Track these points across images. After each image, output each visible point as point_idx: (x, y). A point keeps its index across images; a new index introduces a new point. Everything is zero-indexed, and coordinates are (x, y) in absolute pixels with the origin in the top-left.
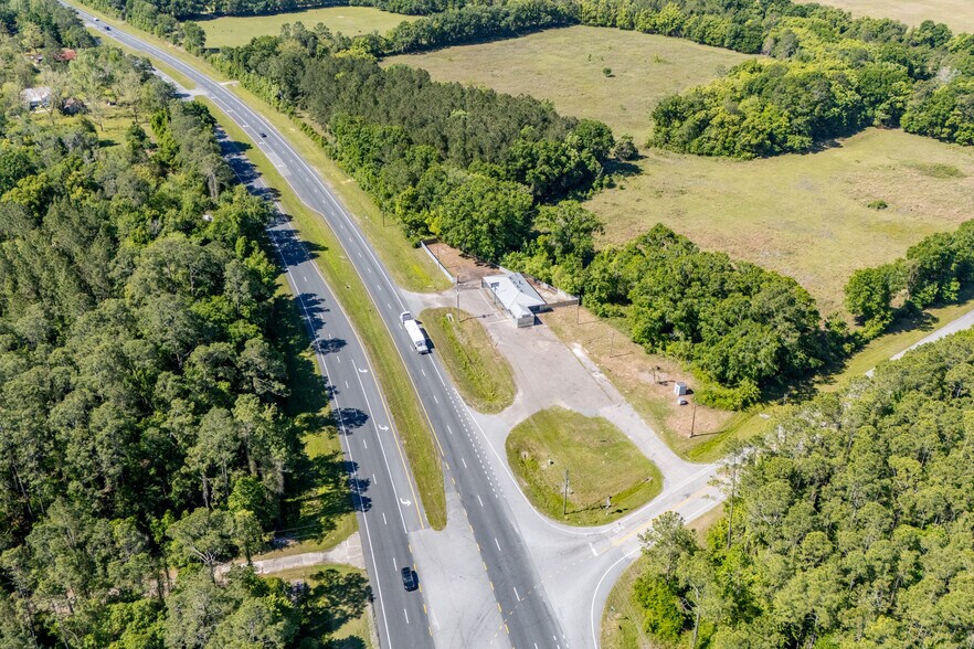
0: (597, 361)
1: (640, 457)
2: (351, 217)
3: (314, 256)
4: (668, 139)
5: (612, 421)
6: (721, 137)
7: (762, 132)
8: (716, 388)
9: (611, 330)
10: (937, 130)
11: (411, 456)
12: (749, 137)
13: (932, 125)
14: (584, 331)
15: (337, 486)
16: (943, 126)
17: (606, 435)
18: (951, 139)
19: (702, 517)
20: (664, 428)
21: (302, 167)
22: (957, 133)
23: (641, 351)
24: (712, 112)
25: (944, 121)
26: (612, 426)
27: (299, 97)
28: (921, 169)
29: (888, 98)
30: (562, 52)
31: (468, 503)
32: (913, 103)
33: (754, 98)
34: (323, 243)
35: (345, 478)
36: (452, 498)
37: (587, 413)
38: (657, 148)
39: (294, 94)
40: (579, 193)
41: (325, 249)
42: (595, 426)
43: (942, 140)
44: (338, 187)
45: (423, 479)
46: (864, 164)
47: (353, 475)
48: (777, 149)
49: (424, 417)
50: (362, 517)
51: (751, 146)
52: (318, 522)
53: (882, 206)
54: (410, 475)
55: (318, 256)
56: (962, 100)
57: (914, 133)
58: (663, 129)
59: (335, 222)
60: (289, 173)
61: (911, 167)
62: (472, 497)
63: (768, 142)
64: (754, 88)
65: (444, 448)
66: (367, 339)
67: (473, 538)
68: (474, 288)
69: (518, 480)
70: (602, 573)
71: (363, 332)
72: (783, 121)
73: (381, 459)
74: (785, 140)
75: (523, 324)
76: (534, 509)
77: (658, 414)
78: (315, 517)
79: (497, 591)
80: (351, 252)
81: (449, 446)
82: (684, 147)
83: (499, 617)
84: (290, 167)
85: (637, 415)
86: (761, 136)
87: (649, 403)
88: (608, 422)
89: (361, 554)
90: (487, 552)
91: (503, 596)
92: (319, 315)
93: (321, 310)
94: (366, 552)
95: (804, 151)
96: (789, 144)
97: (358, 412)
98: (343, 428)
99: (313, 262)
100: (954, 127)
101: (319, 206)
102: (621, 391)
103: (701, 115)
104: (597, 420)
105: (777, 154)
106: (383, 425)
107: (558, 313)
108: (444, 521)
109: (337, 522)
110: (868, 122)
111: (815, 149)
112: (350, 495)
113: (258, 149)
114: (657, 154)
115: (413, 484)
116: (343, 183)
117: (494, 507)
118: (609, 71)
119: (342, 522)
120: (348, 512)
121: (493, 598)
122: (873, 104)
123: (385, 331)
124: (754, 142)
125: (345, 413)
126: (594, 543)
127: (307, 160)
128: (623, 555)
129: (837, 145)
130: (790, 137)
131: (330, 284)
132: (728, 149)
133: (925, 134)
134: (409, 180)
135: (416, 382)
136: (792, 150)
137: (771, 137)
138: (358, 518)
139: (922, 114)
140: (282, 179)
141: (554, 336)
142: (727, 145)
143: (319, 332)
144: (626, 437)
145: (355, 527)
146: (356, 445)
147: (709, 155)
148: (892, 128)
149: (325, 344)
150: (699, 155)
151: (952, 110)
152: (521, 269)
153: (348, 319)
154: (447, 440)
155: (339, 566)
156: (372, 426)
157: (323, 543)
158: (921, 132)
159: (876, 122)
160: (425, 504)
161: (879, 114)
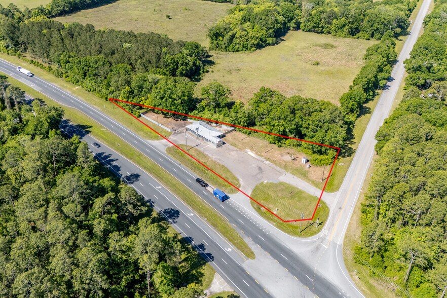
0: (262, 156)
1: (309, 196)
2: (93, 107)
3: (88, 132)
4: (218, 46)
5: (287, 182)
6: (242, 43)
7: (257, 38)
8: (316, 156)
9: (257, 140)
10: (316, 29)
11: (215, 226)
12: (253, 41)
13: (314, 27)
14: (246, 143)
15: (189, 252)
16: (318, 27)
17: (290, 190)
18: (322, 32)
19: (352, 216)
20: (309, 180)
21: (46, 84)
22: (324, 29)
23: (275, 146)
24: (235, 31)
25: (319, 25)
26: (289, 185)
27: (20, 46)
28: (321, 46)
29: (295, 18)
30: (138, 9)
31: (256, 240)
32: (304, 18)
33: (248, 23)
34: (88, 124)
35: (190, 246)
36: (248, 241)
37: (275, 182)
38: (214, 51)
39: (17, 44)
40: (196, 77)
41: (91, 127)
42: (282, 187)
43: (318, 33)
44: (74, 92)
45: (228, 235)
46: (299, 47)
47: (193, 243)
48: (264, 45)
49: (206, 203)
50: (213, 264)
51: (254, 45)
52: (193, 274)
53: (318, 64)
54: (221, 235)
55: (90, 131)
56: (323, 16)
57: (307, 31)
58: (215, 42)
59: (86, 111)
60: (41, 89)
61: (316, 46)
62: (257, 238)
63: (261, 42)
64: (246, 18)
65: (226, 217)
66: (148, 170)
67: (271, 257)
68: (182, 132)
69: (270, 222)
70: (335, 256)
71: (144, 167)
72: (264, 32)
73: (201, 231)
74: (266, 41)
75: (219, 146)
76: (287, 234)
77: (304, 175)
78: (188, 272)
79: (300, 280)
80: (106, 125)
81: (228, 215)
82: (226, 49)
83: (310, 292)
84: (38, 85)
85: (295, 177)
86: (258, 40)
87: (296, 170)
88: (286, 183)
89: (226, 284)
90: (283, 263)
91: (305, 282)
92: (115, 163)
93: (113, 160)
94: (229, 282)
95: (273, 44)
96: (268, 42)
97: (172, 210)
98: (170, 220)
99: (89, 135)
100: (322, 27)
101: (70, 104)
102: (281, 168)
103: (231, 33)
104: (281, 184)
105: (264, 47)
106: (189, 213)
107: (229, 136)
108: (252, 253)
109: (203, 271)
110: (289, 29)
111: (277, 43)
112: (199, 255)
113: (12, 78)
114: (216, 54)
115: (226, 240)
116: (74, 89)
117: (269, 238)
118: (169, 16)
119: (205, 270)
120: (204, 264)
121: (301, 284)
122: (289, 21)
123: (155, 164)
124: (256, 43)
125: (166, 212)
126: (322, 242)
127: (45, 80)
128: (336, 244)
129: (283, 40)
130: (268, 39)
131: (107, 145)
132: (245, 48)
133: (311, 31)
134: (126, 83)
135: (189, 187)
136: (269, 44)
137: (261, 40)
138: (211, 265)
139: (309, 23)
140: (38, 93)
141: (235, 149)
142: (245, 46)
143: (120, 172)
144: (298, 189)
145: (213, 271)
146: (183, 227)
147: (238, 51)
148: (297, 30)
149: (128, 178)
150: (234, 52)
151: (321, 20)
152: (201, 119)
153: (131, 161)
154: (225, 212)
155: (221, 293)
156: (184, 215)
157: (204, 284)
158: (310, 31)
159: (291, 28)
160: (238, 248)
161: (292, 24)
